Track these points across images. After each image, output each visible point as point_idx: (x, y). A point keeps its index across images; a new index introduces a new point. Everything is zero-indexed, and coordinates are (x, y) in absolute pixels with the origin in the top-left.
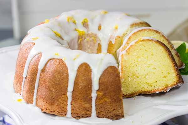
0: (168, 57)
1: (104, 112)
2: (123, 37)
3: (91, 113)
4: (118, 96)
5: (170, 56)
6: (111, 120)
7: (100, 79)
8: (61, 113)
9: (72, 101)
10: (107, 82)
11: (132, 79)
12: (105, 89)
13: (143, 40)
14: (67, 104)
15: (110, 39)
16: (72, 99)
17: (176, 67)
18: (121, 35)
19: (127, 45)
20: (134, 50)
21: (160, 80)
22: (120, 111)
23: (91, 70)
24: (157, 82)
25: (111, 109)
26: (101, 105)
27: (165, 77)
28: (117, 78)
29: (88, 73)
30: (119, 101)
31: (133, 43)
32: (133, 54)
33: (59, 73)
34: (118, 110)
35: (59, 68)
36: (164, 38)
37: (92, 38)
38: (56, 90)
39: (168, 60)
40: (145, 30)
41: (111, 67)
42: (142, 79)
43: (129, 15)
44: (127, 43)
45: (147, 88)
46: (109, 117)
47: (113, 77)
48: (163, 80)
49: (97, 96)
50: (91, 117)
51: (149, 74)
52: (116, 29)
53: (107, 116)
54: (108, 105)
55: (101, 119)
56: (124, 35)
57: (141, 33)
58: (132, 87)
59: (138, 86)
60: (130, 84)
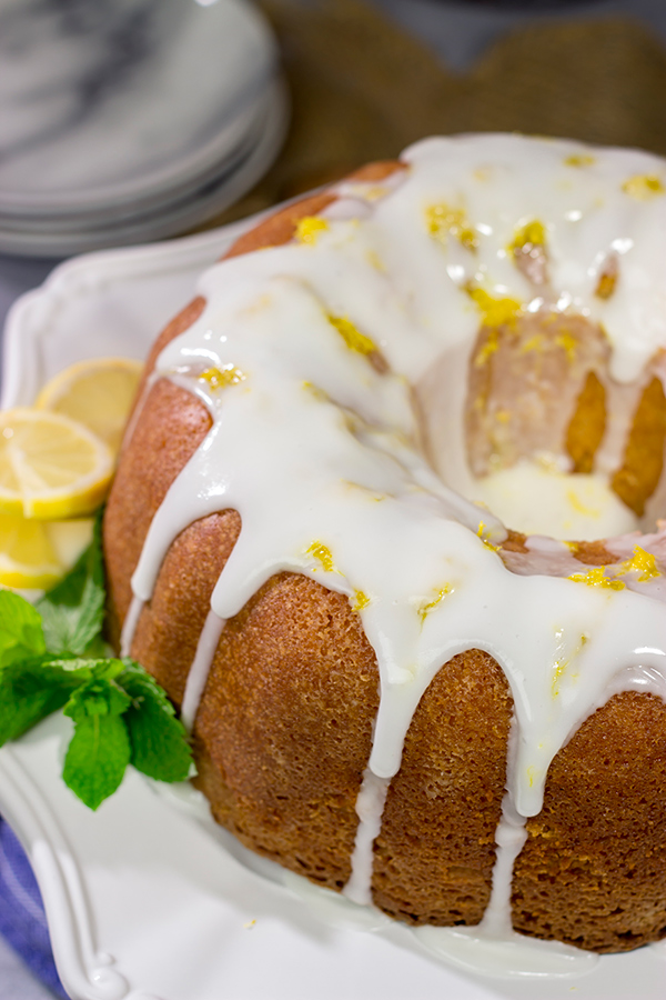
1: (559, 917)
3: (484, 909)
7: (553, 765)
8: (314, 871)
9: (380, 836)
10: (597, 787)
12: (581, 819)
14: (354, 845)
15: (656, 363)
16: (382, 829)
22: (650, 915)
23: (511, 701)
25: (602, 907)
26: (543, 886)
33: (320, 680)
35: (324, 654)
37: (559, 341)
38: (295, 763)
41: (629, 699)
46: (581, 939)
47: (631, 765)
49: (528, 842)
50: (482, 923)
53: (574, 937)
54: (587, 893)
55: (538, 941)
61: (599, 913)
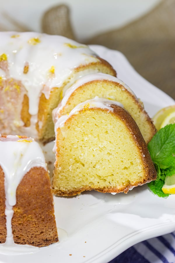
0: (132, 139)
1: (26, 236)
2: (62, 88)
3: (6, 237)
4: (47, 213)
5: (134, 138)
6: (37, 248)
7: (17, 189)
10: (30, 194)
11: (75, 167)
12: (27, 204)
13: (92, 109)
17: (144, 154)
18: (59, 84)
19: (67, 107)
20: (78, 123)
21: (117, 173)
22: (51, 233)
23: (4, 173)
24: (113, 175)
25: (37, 232)
26: (20, 227)
27: (126, 168)
30: (49, 220)
32: (76, 130)
34: (49, 233)
36: (128, 94)
37: (14, 87)
39: (132, 143)
41: (35, 169)
42: (90, 169)
44: (68, 103)
45: (97, 184)
46: (33, 243)
47: (38, 187)
48: (122, 174)
49: (14, 214)
50: (6, 242)
51: (101, 162)
52: (52, 73)
53: (31, 242)
54: (32, 227)
55: (22, 245)
56: (65, 84)
57: (90, 87)
58: (74, 180)
59: (84, 180)
60: (72, 176)
61: (37, 233)
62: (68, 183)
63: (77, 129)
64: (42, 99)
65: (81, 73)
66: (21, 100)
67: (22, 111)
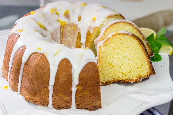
0: (143, 51)
1: (83, 104)
3: (71, 105)
4: (96, 90)
5: (144, 50)
6: (90, 111)
7: (79, 75)
8: (43, 104)
9: (53, 94)
10: (87, 78)
11: (109, 68)
12: (85, 84)
13: (120, 34)
14: (49, 96)
15: (89, 29)
16: (53, 92)
17: (149, 59)
18: (98, 26)
19: (104, 36)
20: (111, 42)
21: (134, 71)
22: (98, 103)
23: (71, 65)
24: (131, 72)
26: (80, 98)
27: (138, 68)
28: (96, 74)
29: (69, 68)
30: (98, 94)
31: (110, 36)
33: (41, 67)
34: (97, 102)
35: (41, 62)
36: (137, 30)
37: (73, 28)
38: (38, 83)
39: (142, 53)
40: (120, 22)
41: (90, 63)
42: (118, 69)
43: (105, 7)
44: (104, 34)
45: (122, 77)
46: (87, 108)
47: (92, 73)
48: (136, 71)
49: (77, 90)
50: (71, 108)
51: (124, 64)
52: (94, 20)
53: (86, 108)
54: (87, 99)
55: (80, 110)
56: (101, 26)
57: (116, 25)
58: (108, 76)
59: (114, 75)
60: (107, 73)
61: (90, 102)
62: (105, 77)
63: (111, 46)
64: (89, 34)
65: (110, 20)
66: (76, 36)
67: (77, 42)
